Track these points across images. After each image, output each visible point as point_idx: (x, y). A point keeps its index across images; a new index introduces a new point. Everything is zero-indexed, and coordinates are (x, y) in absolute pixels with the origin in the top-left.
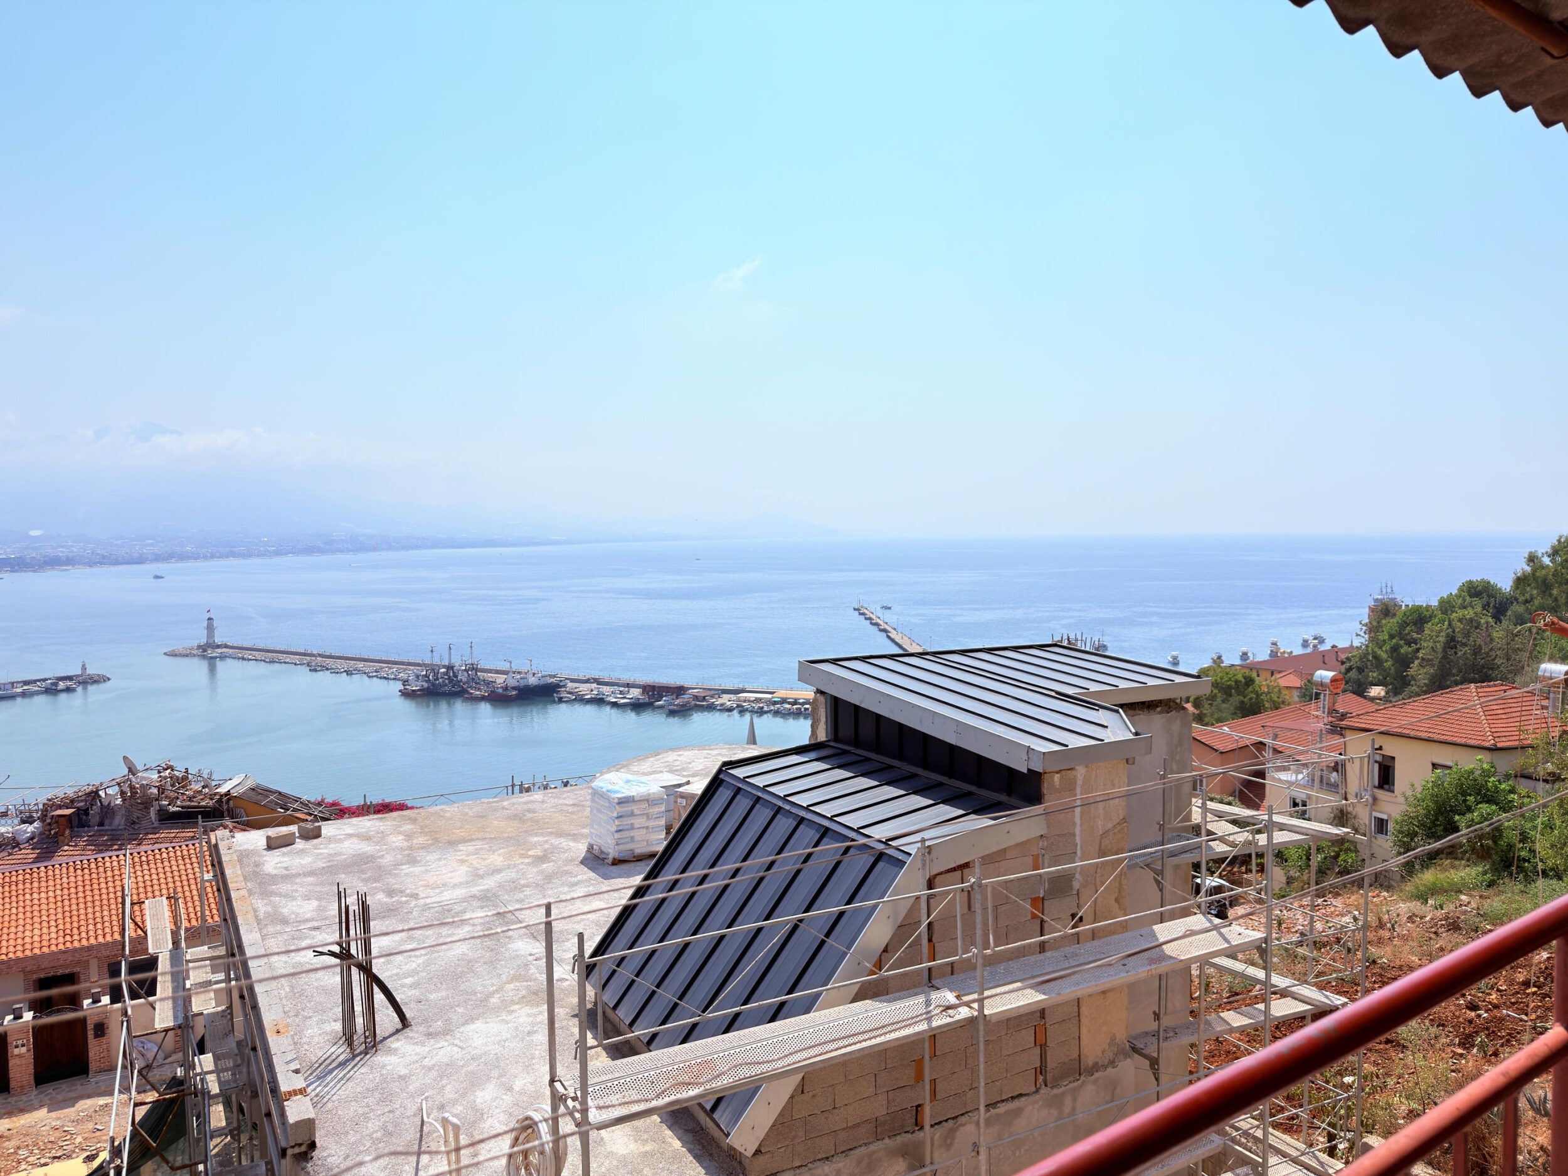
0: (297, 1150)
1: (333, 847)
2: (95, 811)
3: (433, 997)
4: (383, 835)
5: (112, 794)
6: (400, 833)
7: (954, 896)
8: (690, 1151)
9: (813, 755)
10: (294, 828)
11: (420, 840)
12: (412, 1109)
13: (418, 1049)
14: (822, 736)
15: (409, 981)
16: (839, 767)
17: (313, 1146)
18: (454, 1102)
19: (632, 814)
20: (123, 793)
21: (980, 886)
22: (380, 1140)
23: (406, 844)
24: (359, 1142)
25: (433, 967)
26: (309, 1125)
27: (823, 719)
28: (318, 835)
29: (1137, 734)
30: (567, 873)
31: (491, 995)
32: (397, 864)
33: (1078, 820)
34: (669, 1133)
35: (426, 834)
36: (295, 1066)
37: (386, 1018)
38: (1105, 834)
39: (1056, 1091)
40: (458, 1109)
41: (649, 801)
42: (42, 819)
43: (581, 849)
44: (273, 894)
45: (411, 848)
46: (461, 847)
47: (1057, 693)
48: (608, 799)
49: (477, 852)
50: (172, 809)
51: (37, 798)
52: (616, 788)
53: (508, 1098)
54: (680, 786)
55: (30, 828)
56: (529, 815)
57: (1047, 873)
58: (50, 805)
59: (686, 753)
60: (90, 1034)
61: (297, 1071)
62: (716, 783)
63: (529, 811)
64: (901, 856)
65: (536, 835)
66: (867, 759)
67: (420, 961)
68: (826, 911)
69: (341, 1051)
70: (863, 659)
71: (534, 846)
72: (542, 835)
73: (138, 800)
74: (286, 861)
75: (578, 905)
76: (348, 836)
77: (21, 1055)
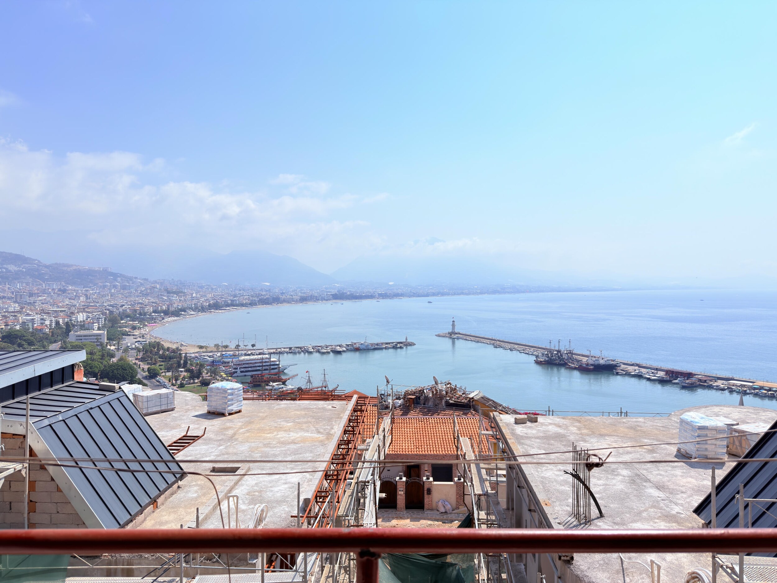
0: (565, 558)
1: (543, 428)
2: (422, 398)
3: (612, 506)
4: (566, 426)
5: (428, 393)
6: (574, 426)
10: (525, 417)
11: (585, 431)
15: (598, 496)
17: (573, 558)
19: (707, 436)
20: (433, 392)
22: (602, 565)
23: (578, 432)
24: (593, 563)
28: (536, 421)
31: (642, 512)
35: (587, 429)
36: (558, 521)
37: (594, 510)
41: (716, 430)
42: (404, 398)
43: (673, 450)
44: (523, 444)
46: (607, 438)
48: (692, 426)
50: (451, 402)
52: (696, 420)
54: (733, 425)
55: (400, 402)
56: (639, 428)
58: (406, 394)
59: (725, 409)
60: (425, 492)
63: (638, 426)
65: (645, 438)
67: (601, 488)
73: (438, 396)
74: (525, 430)
75: (679, 478)
76: (551, 424)
77: (401, 494)
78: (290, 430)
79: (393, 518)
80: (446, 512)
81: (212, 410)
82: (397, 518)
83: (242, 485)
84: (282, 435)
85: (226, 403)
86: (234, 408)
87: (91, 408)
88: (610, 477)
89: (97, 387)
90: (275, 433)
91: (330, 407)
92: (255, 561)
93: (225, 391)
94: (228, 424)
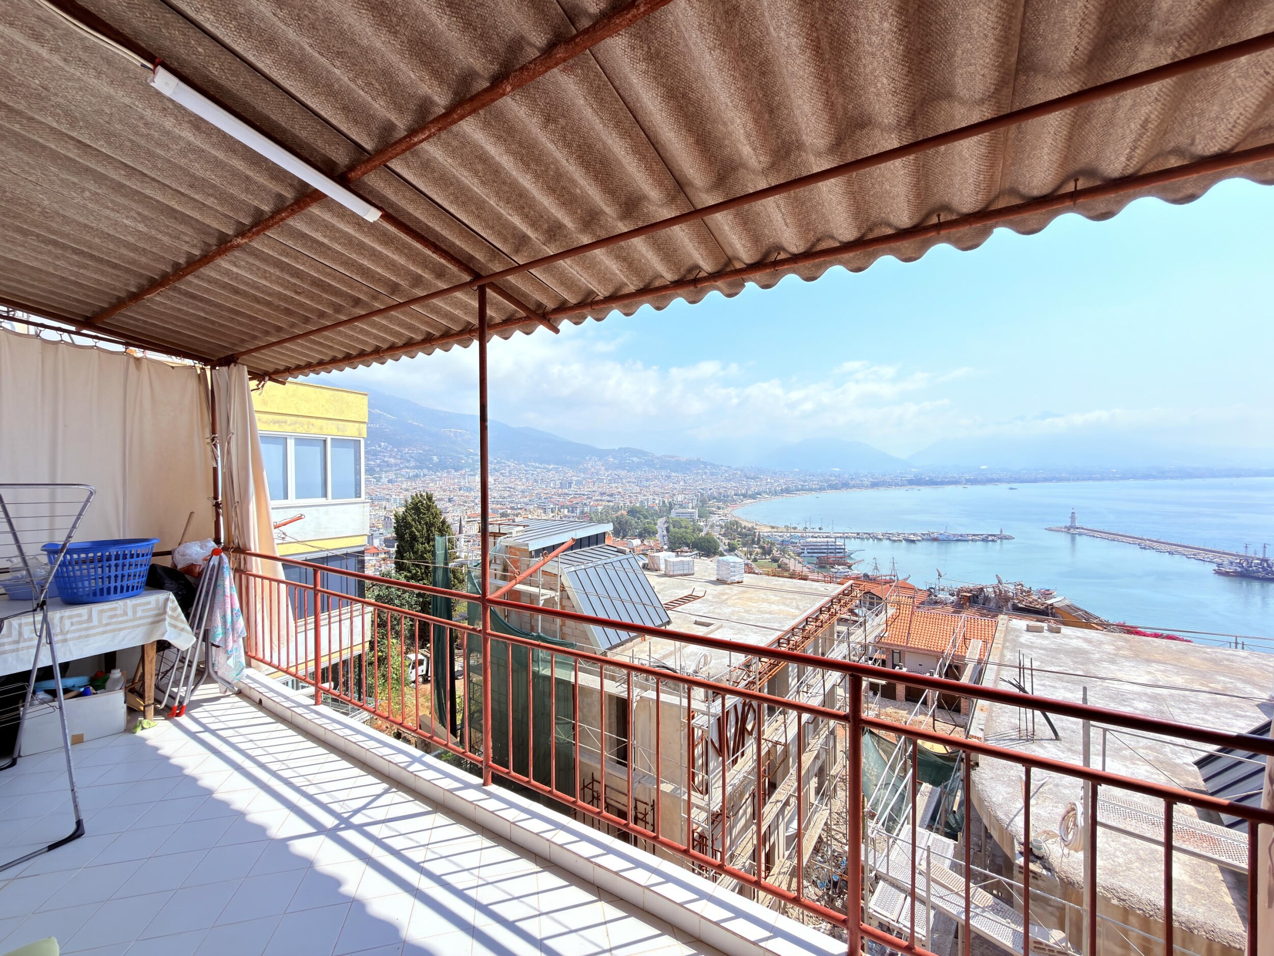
1: (1066, 641)
2: (981, 597)
4: (1101, 643)
5: (990, 592)
6: (1113, 645)
8: (1238, 910)
10: (1045, 625)
11: (1125, 652)
13: (1059, 753)
17: (977, 764)
20: (995, 592)
24: (1002, 775)
28: (1058, 632)
32: (1101, 660)
34: (1226, 890)
35: (1131, 650)
36: (982, 727)
37: (1045, 731)
42: (958, 595)
45: (1114, 654)
46: (1154, 665)
49: (1164, 671)
50: (1020, 605)
51: (957, 586)
55: (953, 598)
56: (1226, 663)
58: (959, 592)
61: (982, 730)
63: (1228, 660)
65: (1225, 676)
71: (1219, 682)
72: (1231, 678)
73: (1003, 597)
74: (1034, 639)
76: (1077, 637)
78: (773, 603)
81: (720, 578)
84: (765, 606)
85: (729, 574)
86: (736, 579)
87: (606, 563)
89: (616, 550)
90: (760, 603)
91: (822, 588)
93: (728, 563)
94: (727, 591)
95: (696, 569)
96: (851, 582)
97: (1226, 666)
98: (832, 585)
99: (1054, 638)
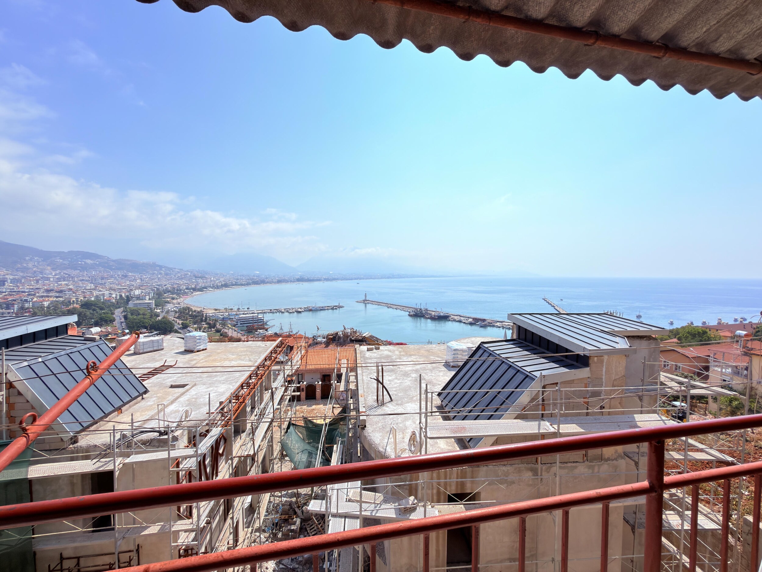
0: (362, 427)
1: (382, 352)
2: (337, 337)
3: (399, 394)
4: (394, 351)
5: (341, 334)
6: (398, 351)
7: (550, 393)
9: (512, 343)
10: (374, 346)
11: (403, 353)
12: (390, 422)
13: (394, 407)
14: (515, 337)
15: (394, 389)
16: (519, 347)
17: (365, 426)
18: (400, 423)
19: (458, 354)
20: (343, 334)
21: (560, 390)
22: (381, 429)
23: (399, 354)
24: (376, 428)
25: (401, 387)
26: (365, 421)
27: (515, 332)
28: (379, 349)
29: (630, 346)
30: (439, 367)
31: (414, 397)
32: (396, 359)
33: (604, 374)
34: (456, 445)
36: (364, 405)
37: (387, 398)
38: (615, 380)
39: (591, 464)
40: (401, 425)
41: (462, 350)
42: (327, 338)
43: (444, 361)
45: (400, 355)
47: (601, 330)
48: (451, 349)
49: (416, 359)
50: (353, 339)
51: (326, 333)
52: (453, 346)
53: (414, 425)
54: (473, 347)
55: (324, 340)
57: (591, 390)
58: (328, 335)
59: (478, 338)
61: (364, 407)
62: (479, 348)
63: (431, 349)
64: (534, 377)
65: (432, 356)
66: (529, 346)
67: (398, 384)
68: (508, 390)
69: (375, 404)
70: (530, 314)
71: (431, 359)
72: (434, 356)
73: (346, 336)
74: (371, 354)
75: (441, 377)
76: (386, 350)
77: (318, 391)
78: (232, 360)
79: (313, 405)
80: (344, 399)
81: (187, 349)
82: (316, 405)
83: (186, 395)
85: (195, 345)
86: (202, 347)
87: (71, 353)
88: (405, 378)
89: (83, 339)
90: (223, 362)
91: (264, 345)
92: (175, 443)
93: (194, 337)
94: (195, 358)
95: (164, 345)
96: (280, 339)
97: (432, 352)
98: (269, 342)
99: (378, 352)
